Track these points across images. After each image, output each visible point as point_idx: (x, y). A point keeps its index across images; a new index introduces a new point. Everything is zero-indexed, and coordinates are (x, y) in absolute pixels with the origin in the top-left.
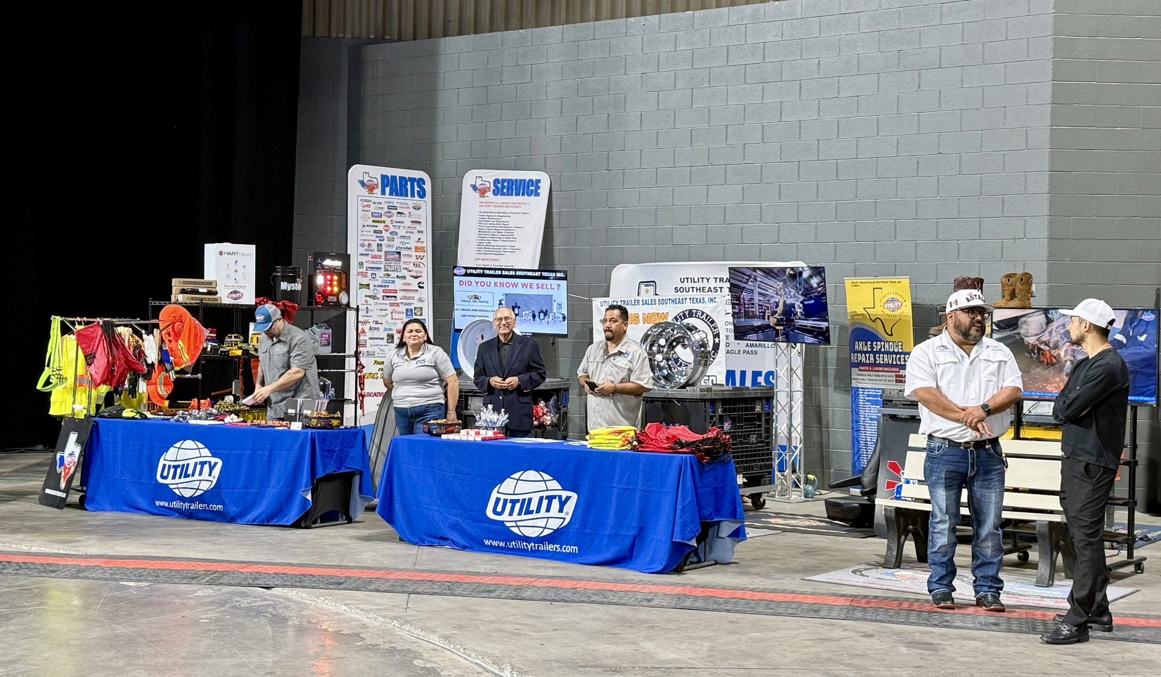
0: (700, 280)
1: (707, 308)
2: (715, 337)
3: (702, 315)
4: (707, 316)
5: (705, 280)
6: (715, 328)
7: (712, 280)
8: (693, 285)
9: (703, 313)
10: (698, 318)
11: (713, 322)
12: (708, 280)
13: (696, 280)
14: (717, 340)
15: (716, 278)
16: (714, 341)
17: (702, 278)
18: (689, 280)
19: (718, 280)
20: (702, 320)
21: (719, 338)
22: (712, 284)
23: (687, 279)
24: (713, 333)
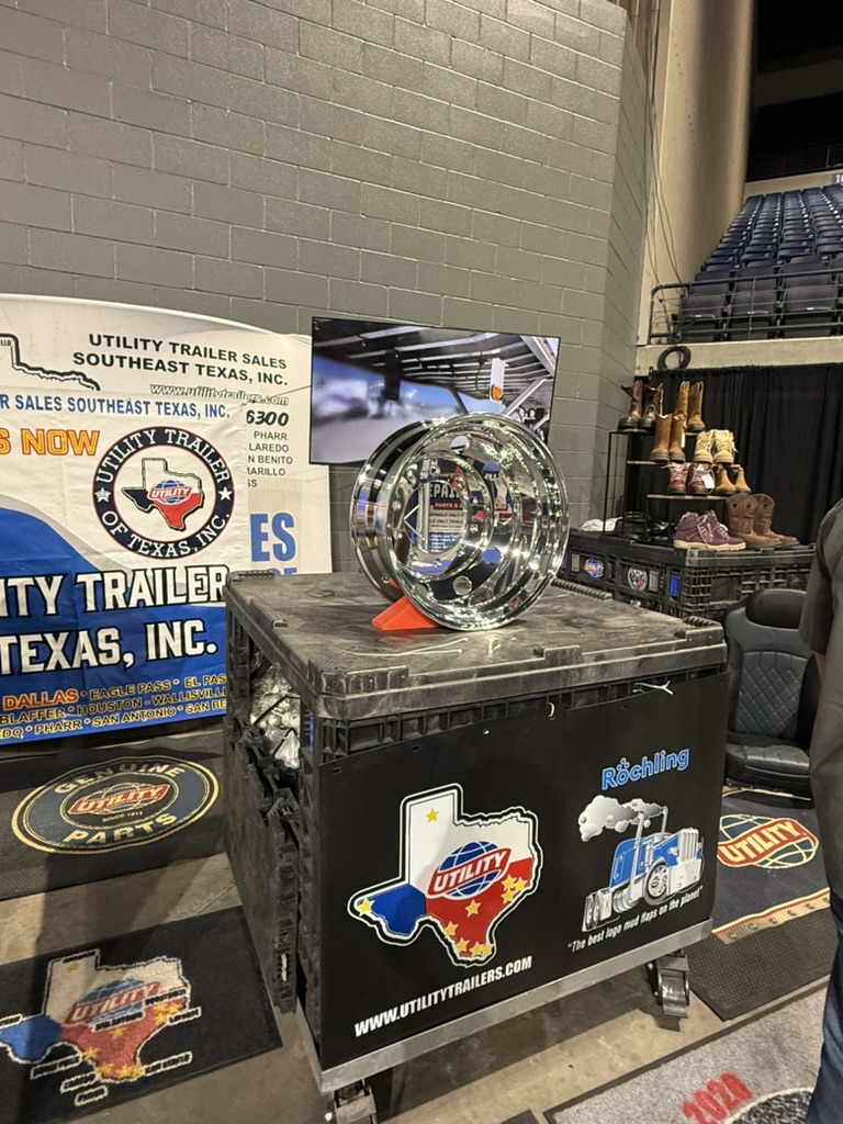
0: (141, 344)
1: (204, 428)
2: (219, 487)
3: (189, 443)
4: (204, 443)
5: (150, 345)
6: (220, 470)
7: (166, 348)
8: (122, 352)
9: (192, 437)
10: (181, 446)
11: (216, 456)
12: (157, 346)
13: (130, 343)
14: (225, 494)
15: (174, 345)
16: (218, 496)
17: (145, 341)
18: (113, 341)
19: (178, 348)
20: (192, 451)
21: (230, 489)
22: (166, 354)
23: (109, 338)
24: (215, 479)
